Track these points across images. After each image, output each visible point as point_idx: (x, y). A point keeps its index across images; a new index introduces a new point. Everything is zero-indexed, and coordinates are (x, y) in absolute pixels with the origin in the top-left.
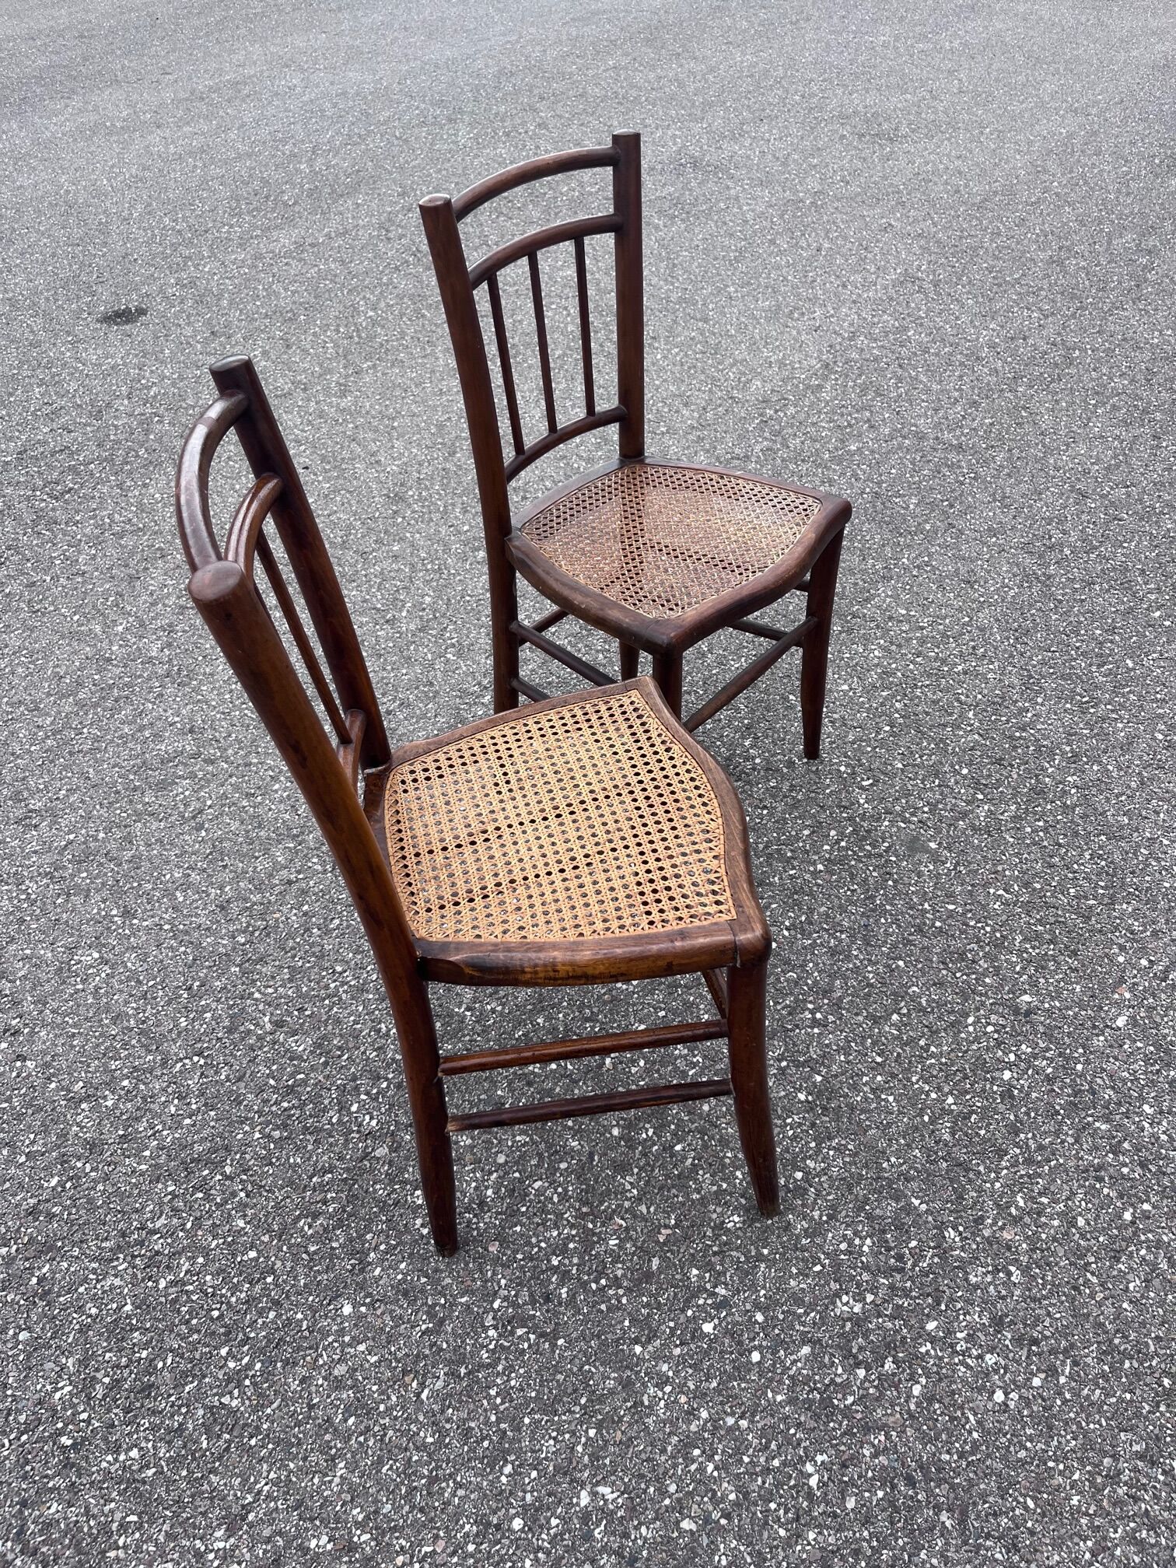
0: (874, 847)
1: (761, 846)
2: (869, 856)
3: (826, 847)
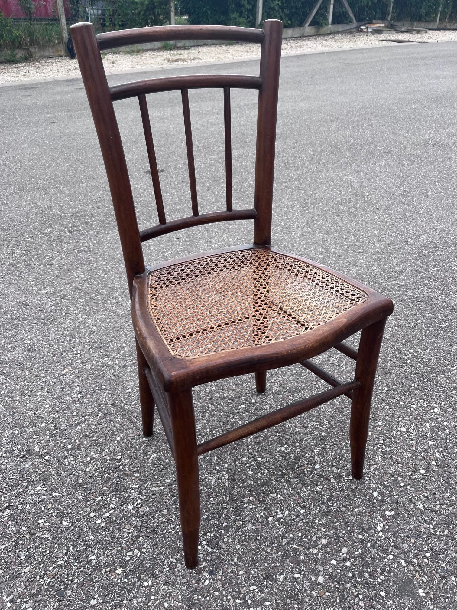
0: (372, 576)
1: (285, 541)
2: (364, 583)
3: (334, 562)
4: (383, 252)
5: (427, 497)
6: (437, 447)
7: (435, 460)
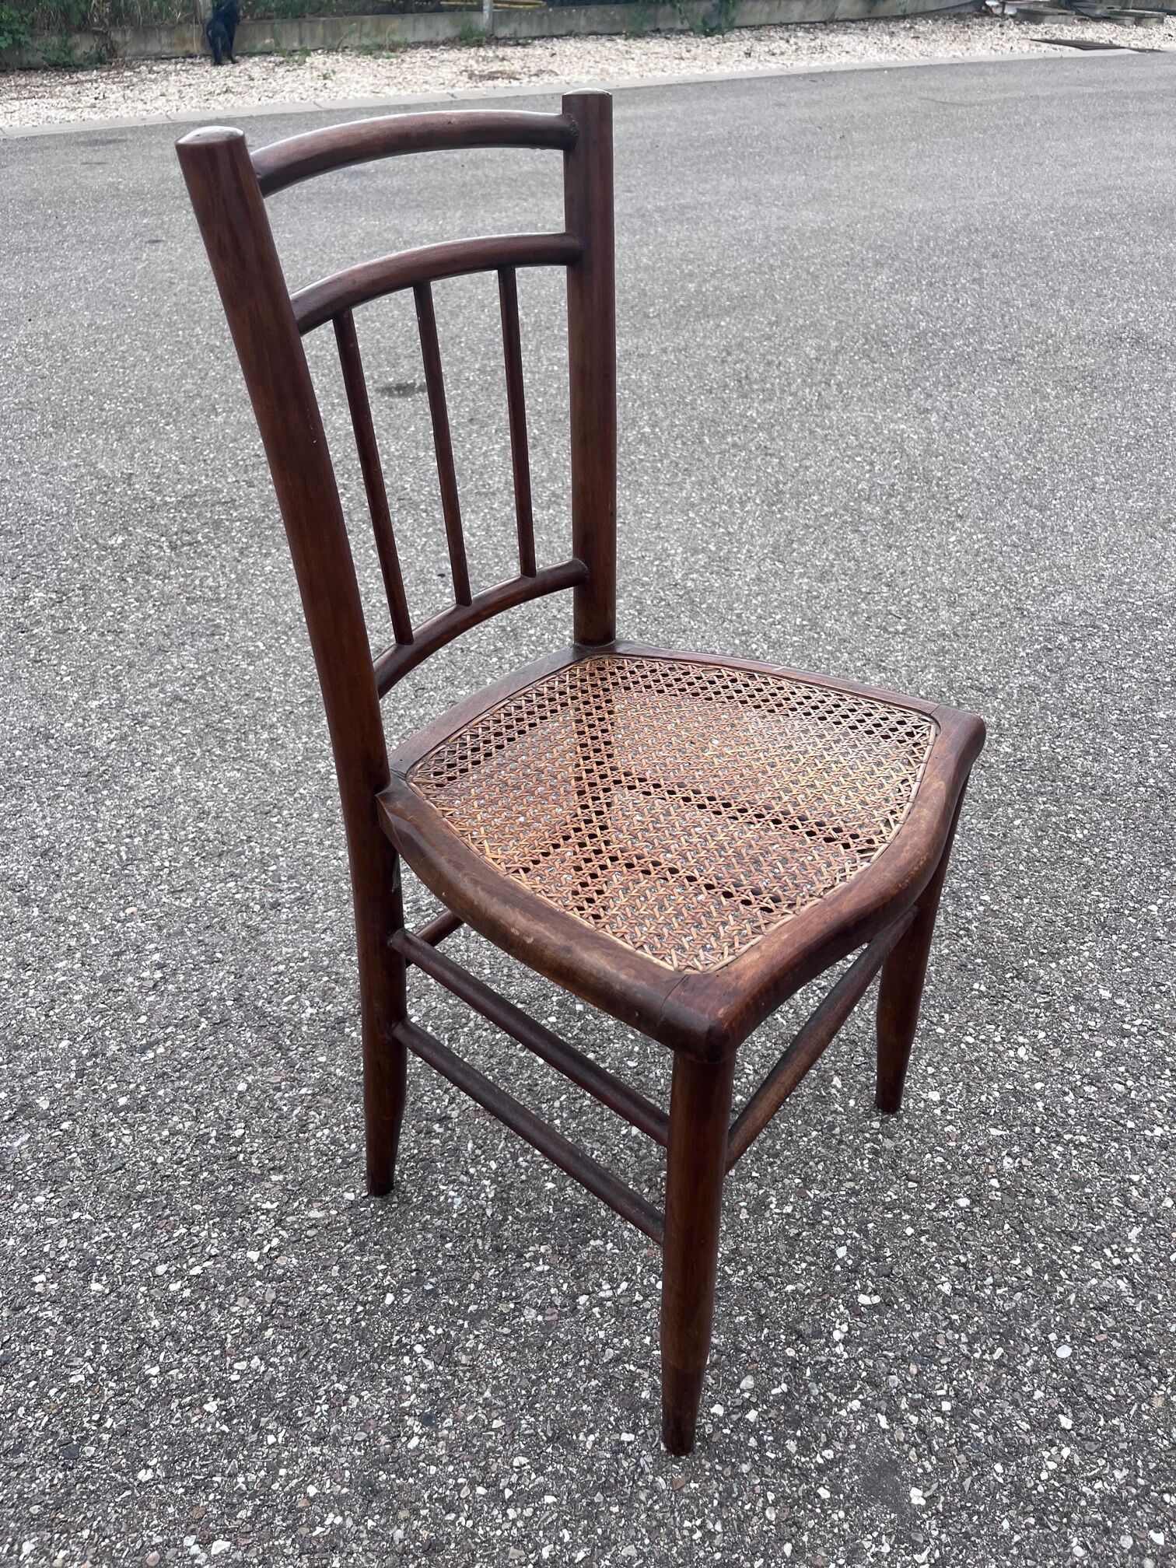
4: (955, 634)
5: (964, 1265)
6: (1008, 1142)
7: (999, 1175)
